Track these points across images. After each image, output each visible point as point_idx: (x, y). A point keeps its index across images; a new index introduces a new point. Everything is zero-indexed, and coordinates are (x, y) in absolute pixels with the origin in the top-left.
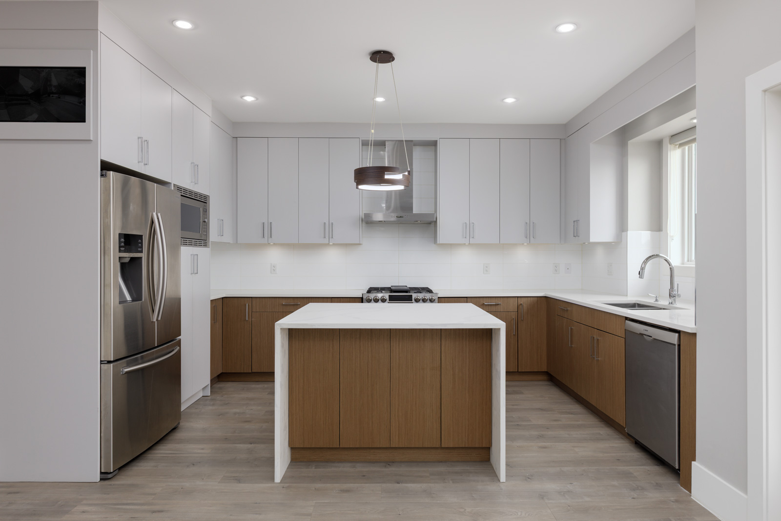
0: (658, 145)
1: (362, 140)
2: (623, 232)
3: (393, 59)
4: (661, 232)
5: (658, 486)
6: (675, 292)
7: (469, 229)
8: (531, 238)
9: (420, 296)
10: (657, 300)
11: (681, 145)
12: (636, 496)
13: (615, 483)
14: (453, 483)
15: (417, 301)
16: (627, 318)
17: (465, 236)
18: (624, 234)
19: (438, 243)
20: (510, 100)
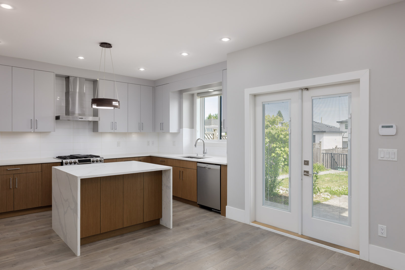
0: (193, 95)
1: (56, 74)
2: (180, 128)
3: (111, 47)
4: (193, 129)
5: (216, 217)
6: (205, 152)
7: (114, 125)
8: (141, 130)
9: (95, 159)
10: (197, 155)
11: (200, 97)
12: (212, 221)
13: (204, 219)
14: (155, 234)
15: (93, 162)
16: (197, 162)
17: (112, 129)
18: (181, 129)
19: (99, 132)
20: (142, 69)
